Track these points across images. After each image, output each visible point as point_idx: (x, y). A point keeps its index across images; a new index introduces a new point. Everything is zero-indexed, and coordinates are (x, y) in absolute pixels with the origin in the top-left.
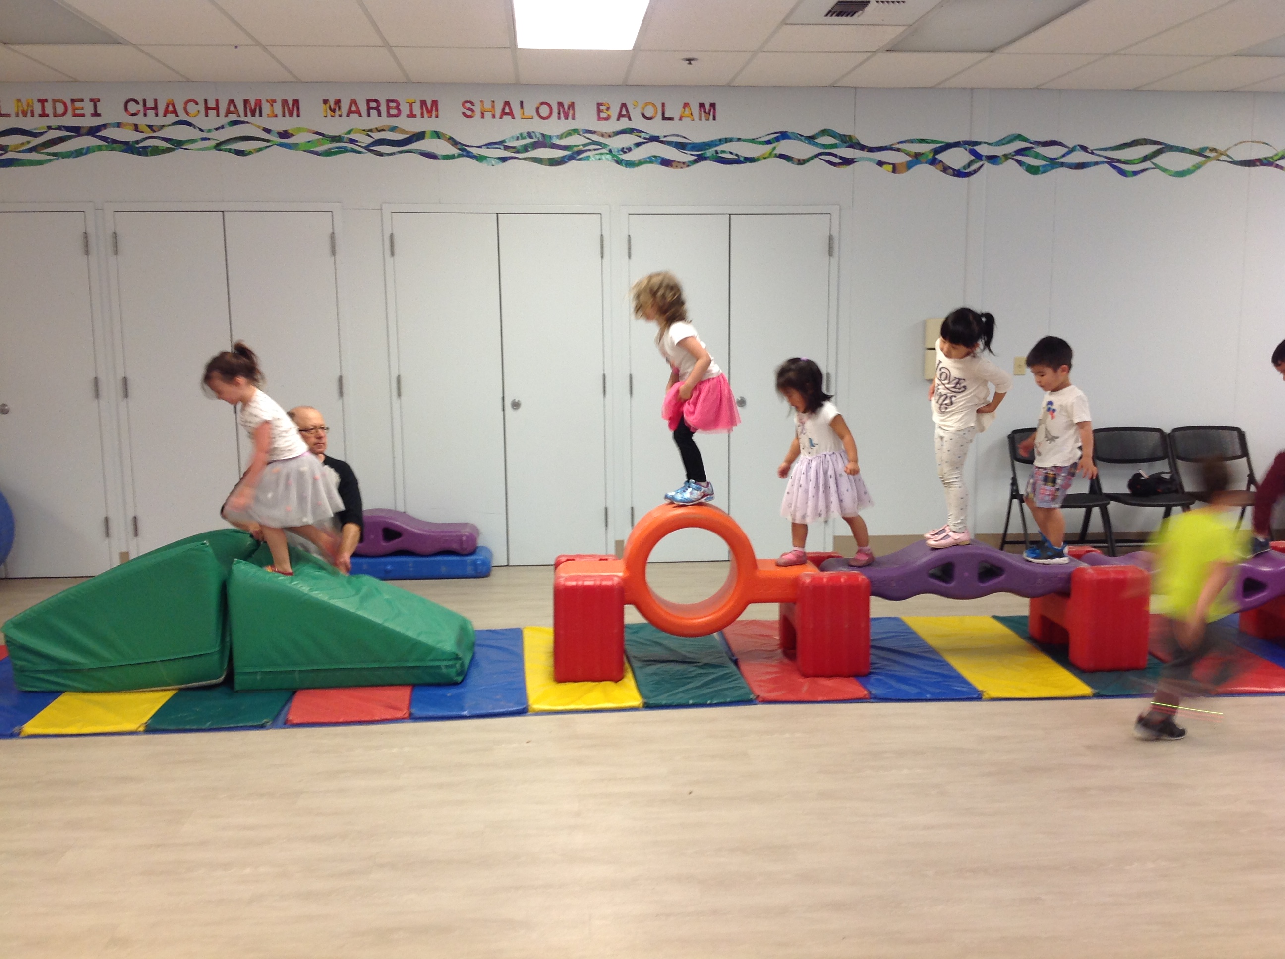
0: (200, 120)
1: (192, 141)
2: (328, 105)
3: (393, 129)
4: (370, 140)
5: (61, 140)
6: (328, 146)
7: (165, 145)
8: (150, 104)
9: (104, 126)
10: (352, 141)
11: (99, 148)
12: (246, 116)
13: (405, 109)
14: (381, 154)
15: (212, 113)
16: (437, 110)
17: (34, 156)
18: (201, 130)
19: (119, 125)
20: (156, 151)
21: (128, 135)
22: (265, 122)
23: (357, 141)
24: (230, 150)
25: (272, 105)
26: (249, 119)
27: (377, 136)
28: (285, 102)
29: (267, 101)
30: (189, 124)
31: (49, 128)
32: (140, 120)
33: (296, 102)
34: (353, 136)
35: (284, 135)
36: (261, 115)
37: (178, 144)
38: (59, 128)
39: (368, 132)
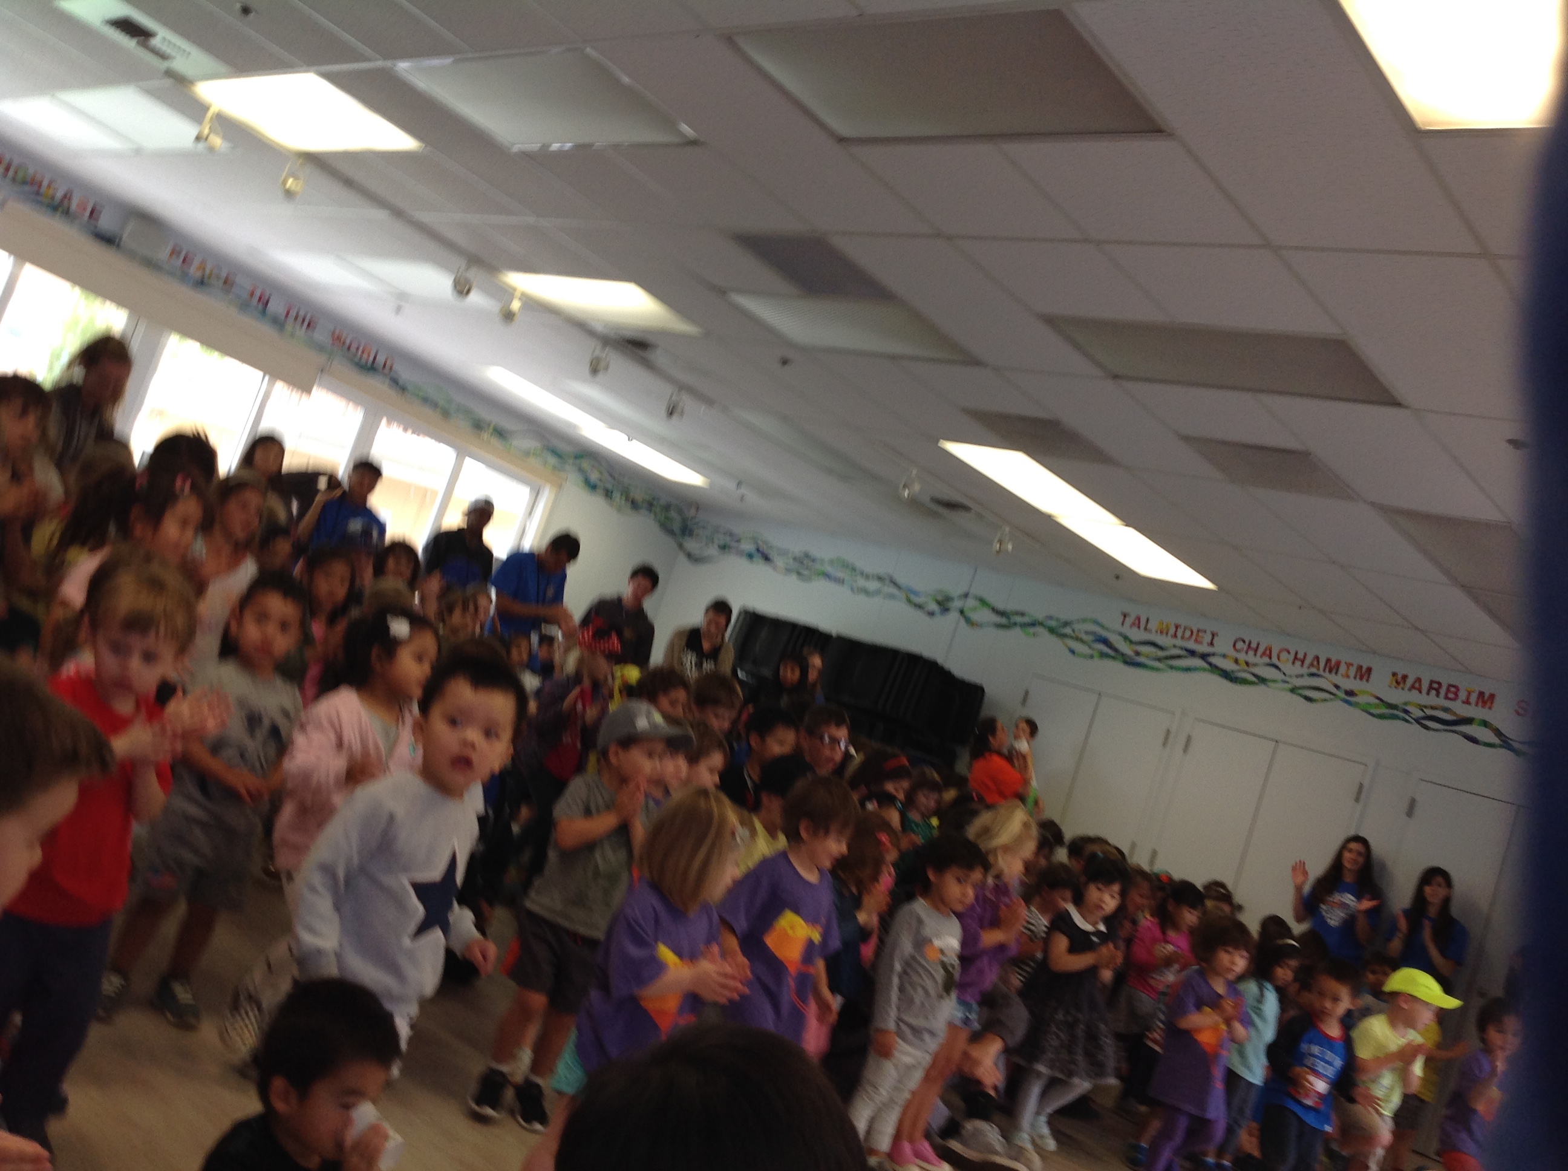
0: (1287, 667)
1: (1274, 681)
2: (1395, 677)
3: (1446, 710)
4: (1421, 714)
5: (1179, 657)
6: (1384, 710)
7: (1254, 679)
8: (1254, 645)
9: (1213, 655)
10: (1406, 712)
11: (1204, 670)
12: (1324, 670)
13: (1463, 695)
14: (1427, 728)
15: (1298, 663)
16: (1492, 703)
17: (1157, 664)
18: (1284, 674)
19: (1224, 656)
20: (1244, 682)
21: (1228, 665)
22: (1338, 679)
23: (1409, 712)
24: (1301, 695)
25: (1348, 668)
26: (1327, 674)
27: (1429, 712)
28: (1360, 668)
29: (1346, 663)
30: (1277, 667)
31: (1175, 646)
32: (1242, 657)
33: (1369, 670)
34: (1408, 708)
35: (1350, 693)
36: (1336, 673)
37: (1262, 680)
38: (1181, 648)
39: (1422, 708)
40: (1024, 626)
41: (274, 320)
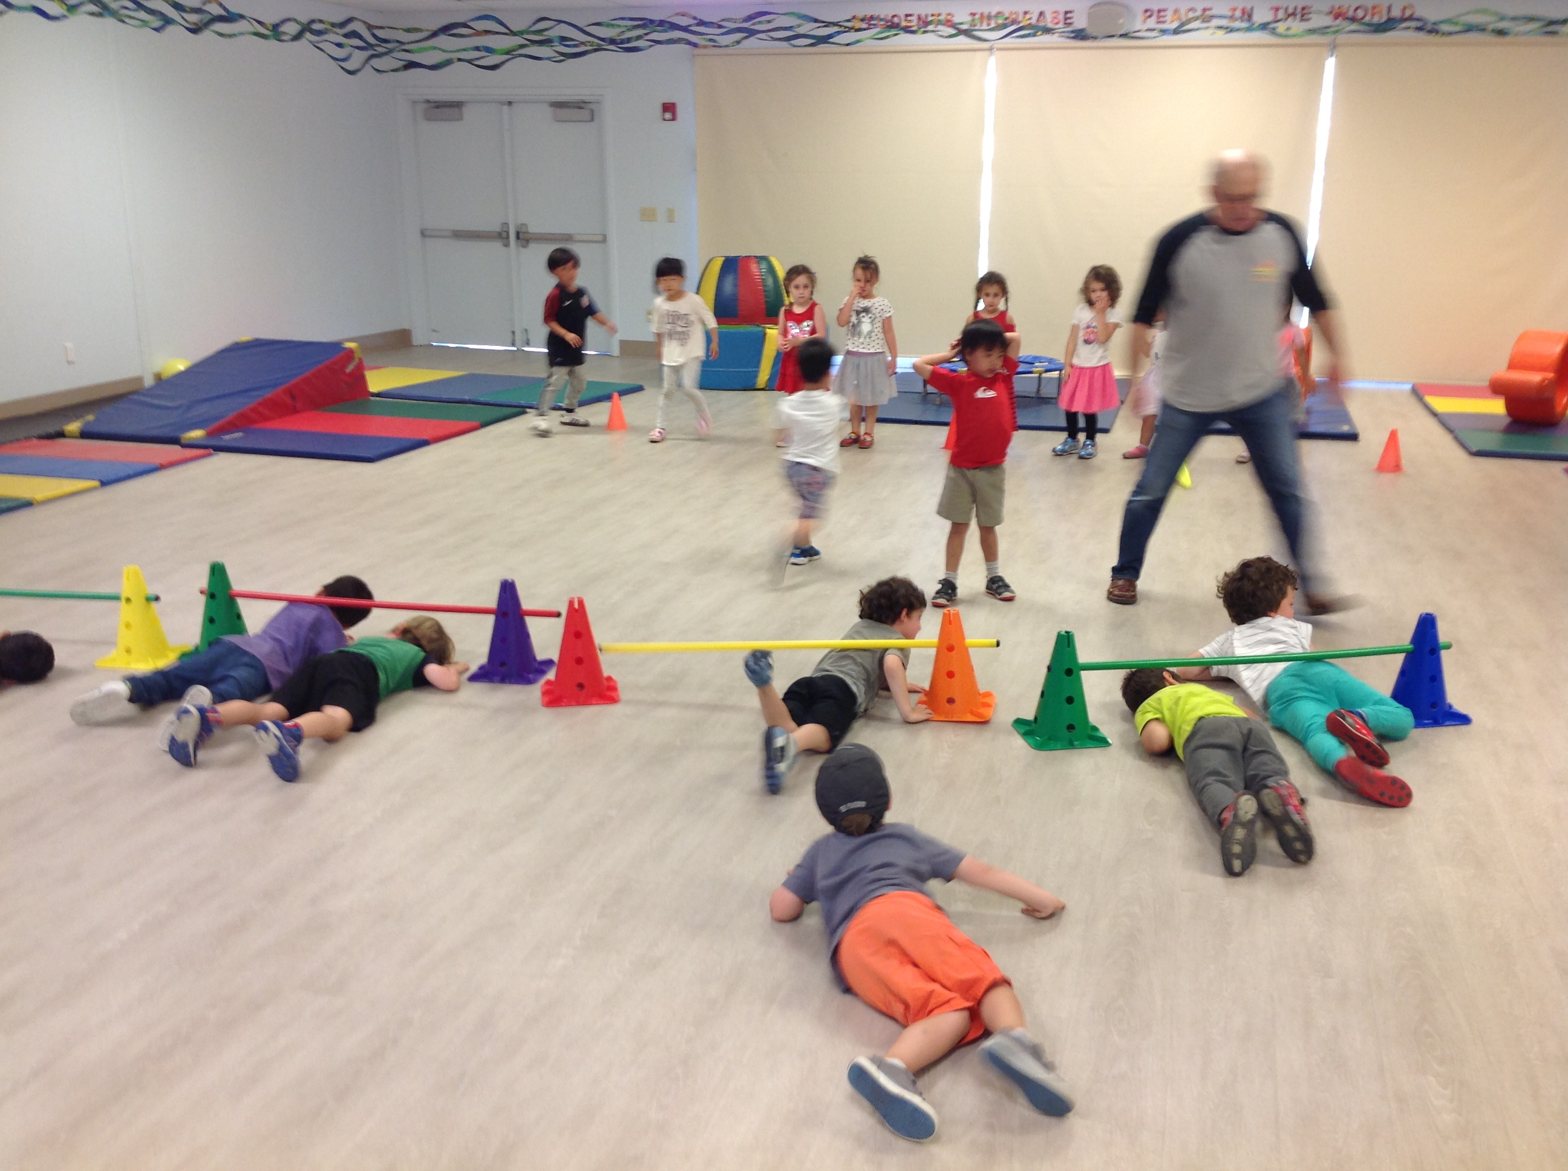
41: (1264, 27)
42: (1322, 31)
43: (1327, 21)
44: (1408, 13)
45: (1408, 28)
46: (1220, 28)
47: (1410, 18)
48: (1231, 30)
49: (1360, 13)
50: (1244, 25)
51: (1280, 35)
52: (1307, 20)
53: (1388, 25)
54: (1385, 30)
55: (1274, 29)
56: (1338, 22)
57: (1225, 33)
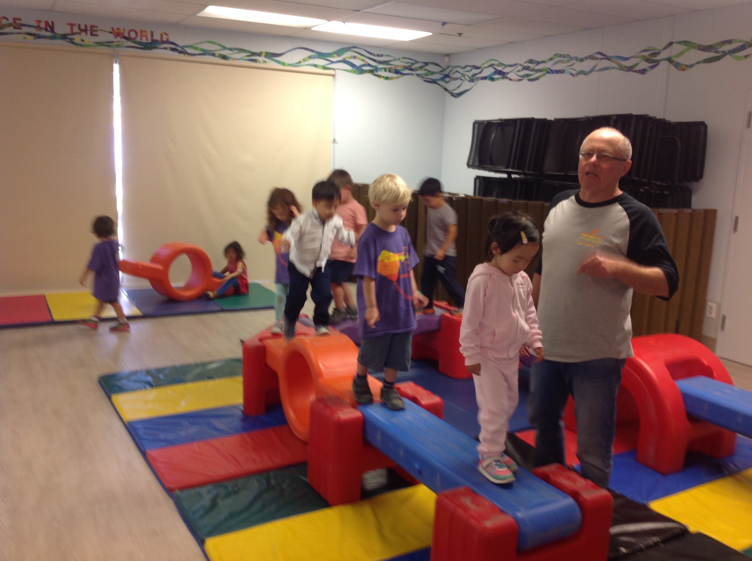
40: (732, 52)
41: (64, 37)
42: (108, 44)
43: (111, 38)
44: (165, 39)
45: (166, 48)
46: (30, 34)
47: (168, 42)
48: (39, 37)
49: (133, 35)
50: (49, 34)
51: (76, 44)
52: (97, 35)
53: (152, 45)
54: (150, 49)
55: (71, 39)
56: (119, 39)
57: (35, 39)
